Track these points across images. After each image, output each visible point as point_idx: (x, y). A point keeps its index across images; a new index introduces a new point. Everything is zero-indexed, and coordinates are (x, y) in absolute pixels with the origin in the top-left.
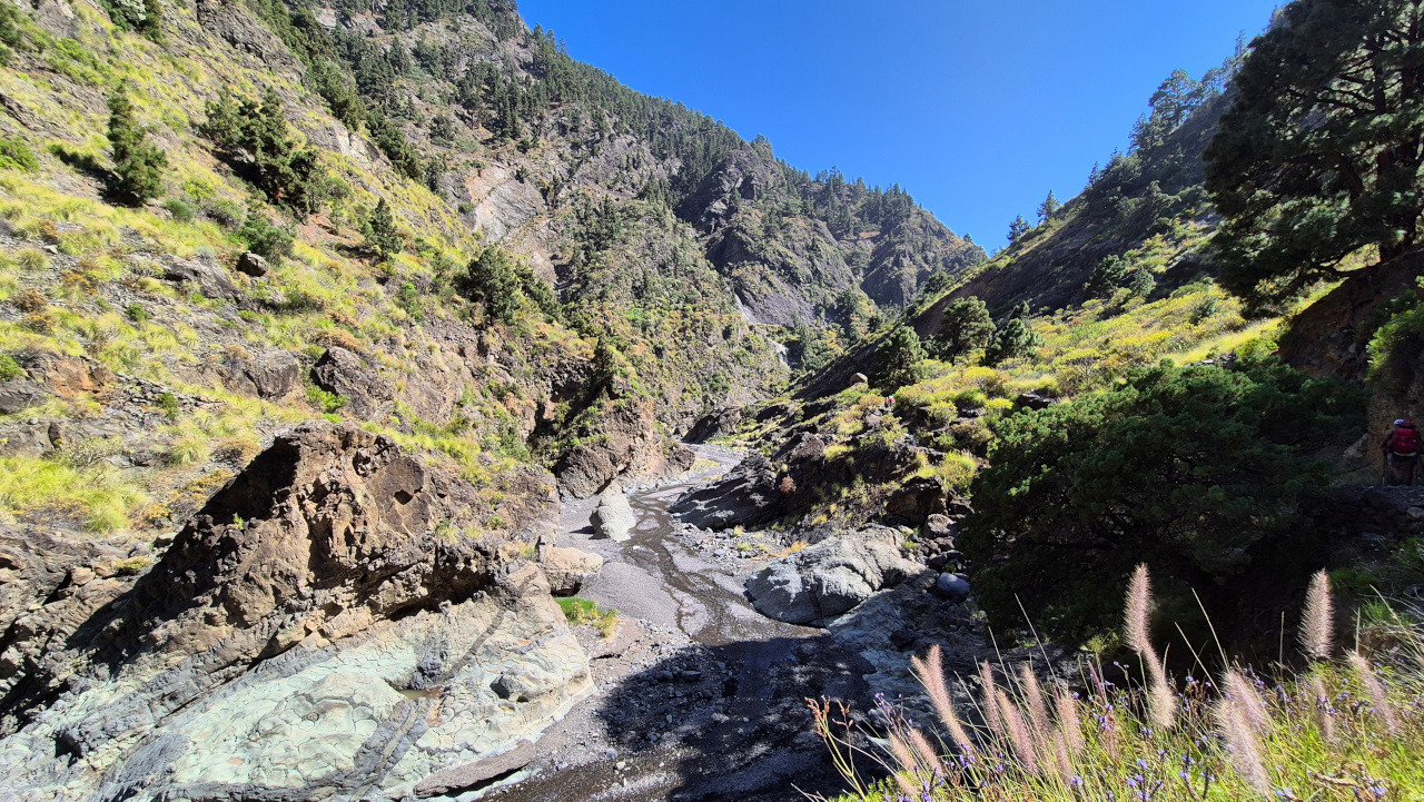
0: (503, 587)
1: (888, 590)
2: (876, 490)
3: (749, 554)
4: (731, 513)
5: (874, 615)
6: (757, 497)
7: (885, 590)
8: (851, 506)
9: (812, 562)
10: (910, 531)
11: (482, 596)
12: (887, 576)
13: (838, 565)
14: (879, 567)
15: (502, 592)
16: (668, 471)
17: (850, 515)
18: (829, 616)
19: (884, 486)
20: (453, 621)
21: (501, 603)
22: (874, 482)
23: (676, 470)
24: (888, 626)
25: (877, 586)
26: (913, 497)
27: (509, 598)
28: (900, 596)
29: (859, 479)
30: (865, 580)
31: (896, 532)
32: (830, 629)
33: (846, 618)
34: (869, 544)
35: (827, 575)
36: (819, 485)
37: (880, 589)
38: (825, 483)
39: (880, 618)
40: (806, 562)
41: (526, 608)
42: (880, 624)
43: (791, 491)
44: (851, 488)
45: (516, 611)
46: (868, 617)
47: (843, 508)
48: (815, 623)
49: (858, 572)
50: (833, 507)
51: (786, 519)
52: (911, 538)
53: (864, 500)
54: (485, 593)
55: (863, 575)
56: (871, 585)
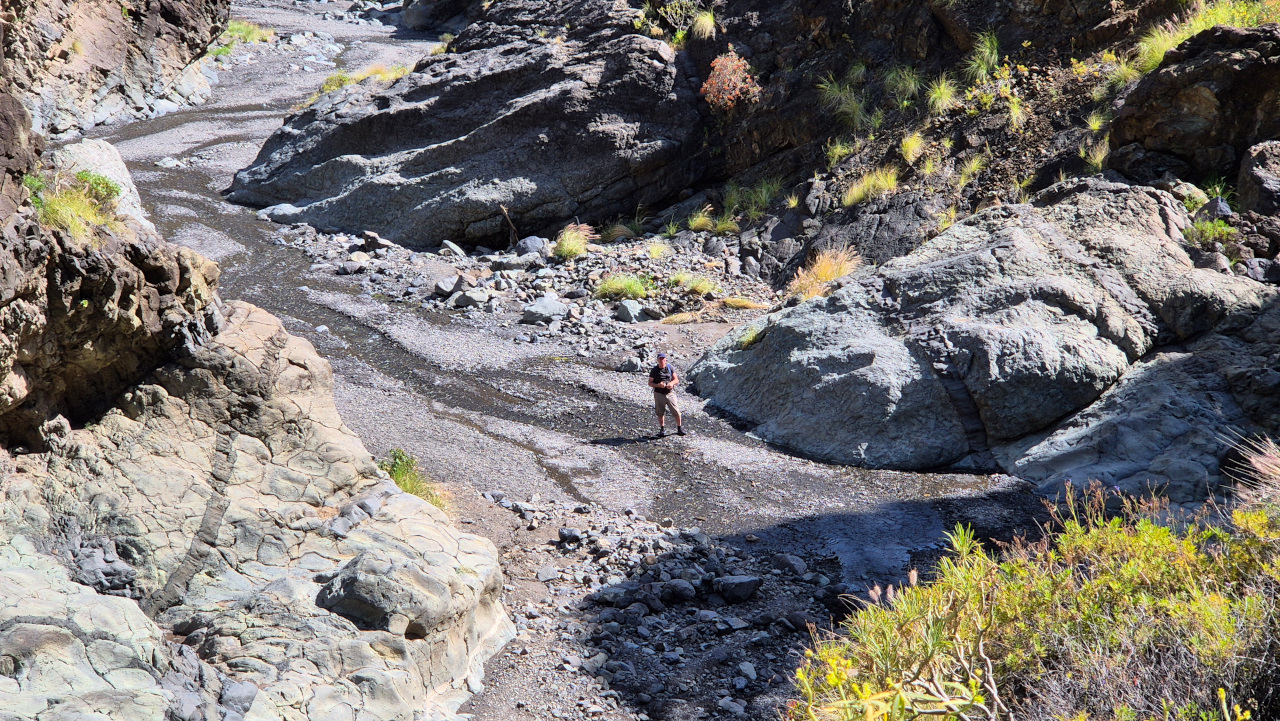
0: (219, 370)
1: (1176, 356)
2: (1052, 84)
3: (652, 306)
4: (525, 185)
5: (1153, 421)
6: (619, 128)
7: (1165, 357)
8: (973, 139)
9: (932, 298)
10: (1201, 196)
11: (156, 399)
12: (1168, 319)
13: (1018, 298)
14: (1142, 295)
15: (217, 385)
16: (140, 62)
17: (974, 165)
18: (1008, 440)
19: (1081, 69)
20: (102, 466)
21: (219, 415)
22: (1040, 58)
23: (165, 53)
24: (1200, 441)
25: (1141, 349)
26: (1206, 93)
27: (235, 398)
28: (1214, 364)
29: (987, 49)
30: (1104, 332)
31: (1167, 197)
32: (1018, 472)
33: (1064, 439)
34: (1095, 235)
35: (993, 327)
36: (840, 76)
37: (1150, 353)
38: (859, 71)
39: (1173, 425)
40: (909, 303)
41: (291, 425)
42: (1175, 439)
43: (741, 103)
44: (964, 82)
45: (263, 436)
46: (1135, 426)
47: (947, 144)
48: (968, 461)
49: (1080, 312)
50: (913, 145)
51: (733, 195)
52: (1211, 211)
53: (1017, 114)
54: (162, 391)
55: (1100, 321)
56: (1124, 344)
